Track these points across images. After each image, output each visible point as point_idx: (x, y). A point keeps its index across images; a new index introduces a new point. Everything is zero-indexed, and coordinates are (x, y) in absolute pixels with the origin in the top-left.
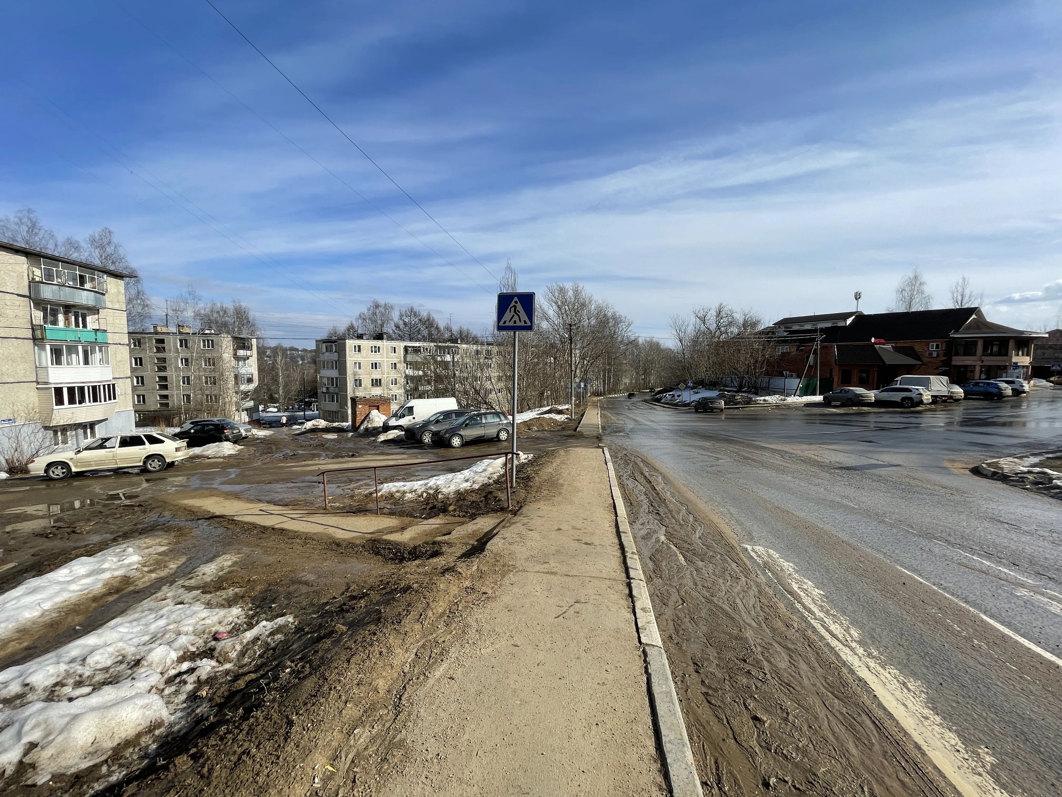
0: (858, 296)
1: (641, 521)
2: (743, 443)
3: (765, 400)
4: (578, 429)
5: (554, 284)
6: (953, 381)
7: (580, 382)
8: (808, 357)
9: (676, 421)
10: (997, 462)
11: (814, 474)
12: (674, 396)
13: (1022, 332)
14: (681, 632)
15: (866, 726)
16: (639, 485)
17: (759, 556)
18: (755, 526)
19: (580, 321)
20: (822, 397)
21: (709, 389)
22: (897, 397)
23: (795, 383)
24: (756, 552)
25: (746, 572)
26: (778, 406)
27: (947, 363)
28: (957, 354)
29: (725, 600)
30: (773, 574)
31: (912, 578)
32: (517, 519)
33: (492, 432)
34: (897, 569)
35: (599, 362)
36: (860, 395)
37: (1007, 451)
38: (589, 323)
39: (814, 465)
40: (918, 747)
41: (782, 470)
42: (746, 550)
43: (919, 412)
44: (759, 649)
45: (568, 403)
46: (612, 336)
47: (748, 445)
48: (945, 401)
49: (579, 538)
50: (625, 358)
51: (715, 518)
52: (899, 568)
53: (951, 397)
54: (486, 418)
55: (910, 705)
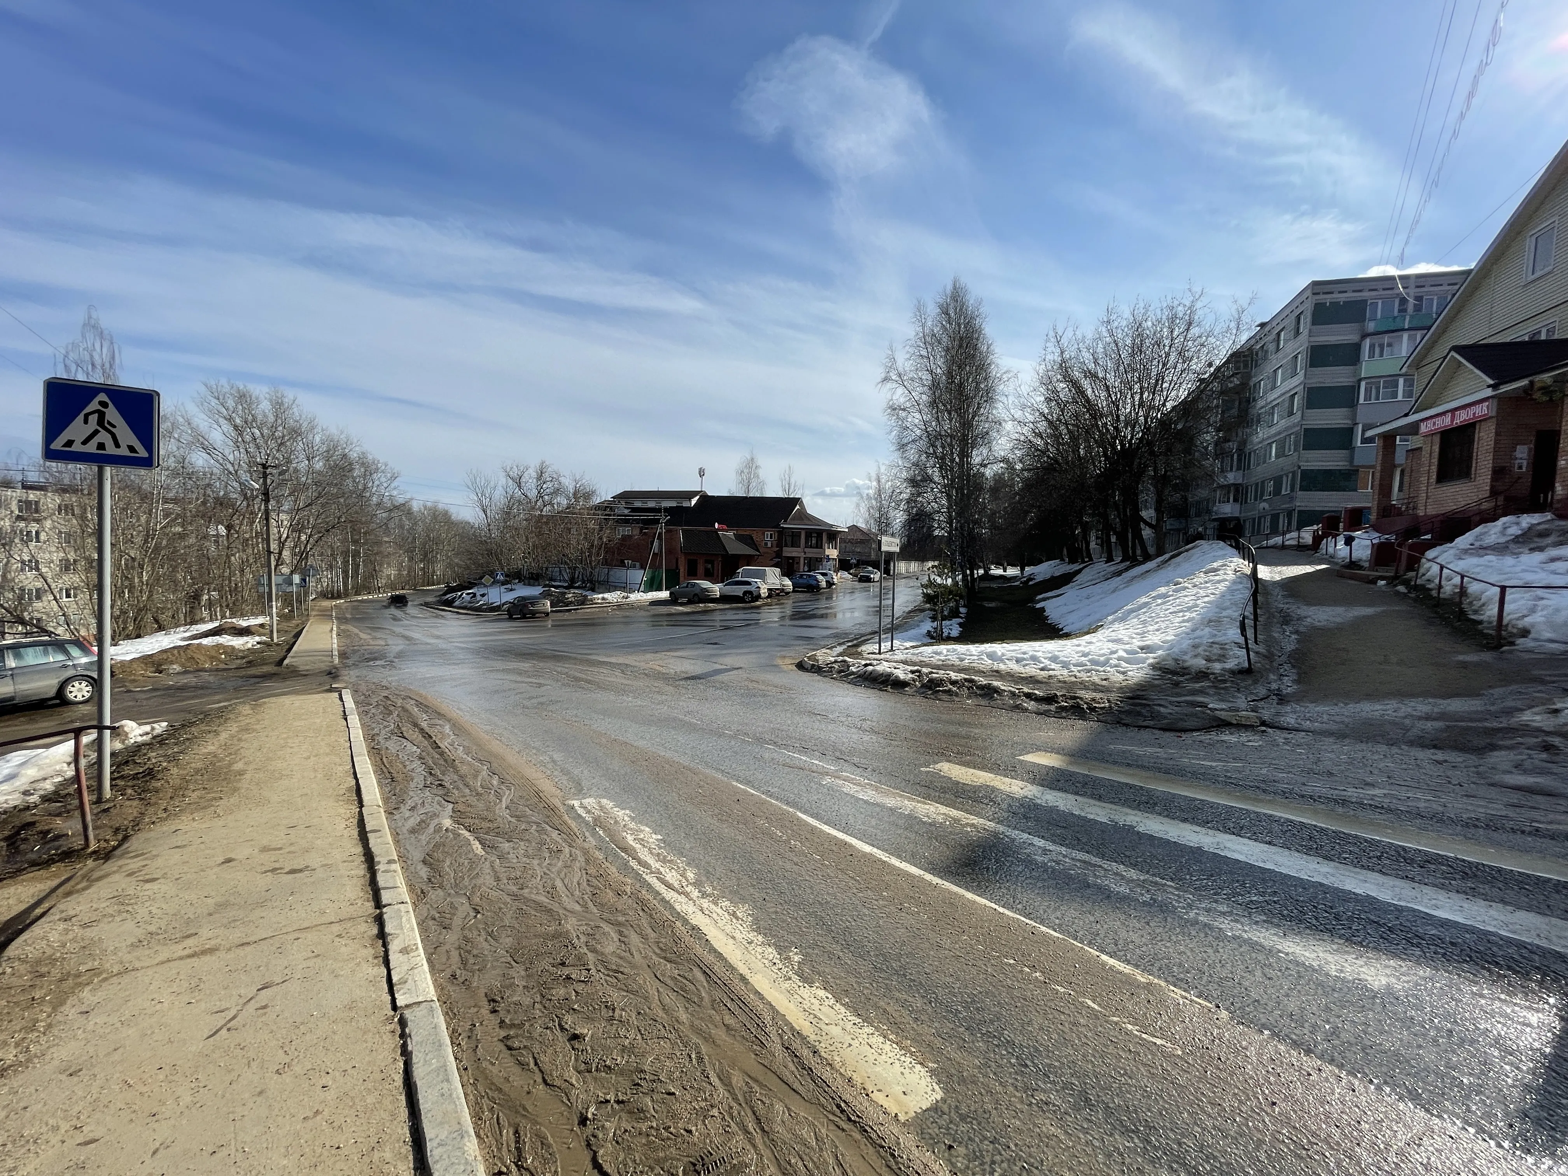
0: (702, 472)
1: (410, 803)
2: (575, 659)
3: (603, 599)
4: (286, 662)
5: (223, 381)
6: (784, 574)
7: (292, 573)
8: (652, 544)
9: (476, 635)
10: (815, 655)
11: (657, 690)
12: (474, 595)
13: (832, 526)
14: (472, 961)
15: (697, 981)
16: (409, 745)
17: (589, 812)
18: (586, 772)
19: (289, 462)
20: (668, 592)
21: (529, 585)
22: (739, 591)
23: (639, 575)
24: (585, 808)
25: (570, 837)
26: (619, 606)
27: (779, 554)
28: (786, 546)
29: (540, 887)
30: (605, 831)
31: (746, 792)
32: (110, 866)
33: (46, 685)
34: (733, 786)
35: (335, 540)
36: (706, 590)
37: (822, 643)
38: (310, 466)
39: (658, 679)
40: (743, 978)
41: (622, 691)
42: (573, 807)
43: (758, 607)
44: (583, 939)
45: (263, 613)
46: (361, 495)
47: (583, 662)
48: (778, 595)
49: (277, 865)
50: (387, 531)
51: (532, 773)
52: (735, 783)
53: (782, 590)
54: (18, 656)
55: (738, 935)
